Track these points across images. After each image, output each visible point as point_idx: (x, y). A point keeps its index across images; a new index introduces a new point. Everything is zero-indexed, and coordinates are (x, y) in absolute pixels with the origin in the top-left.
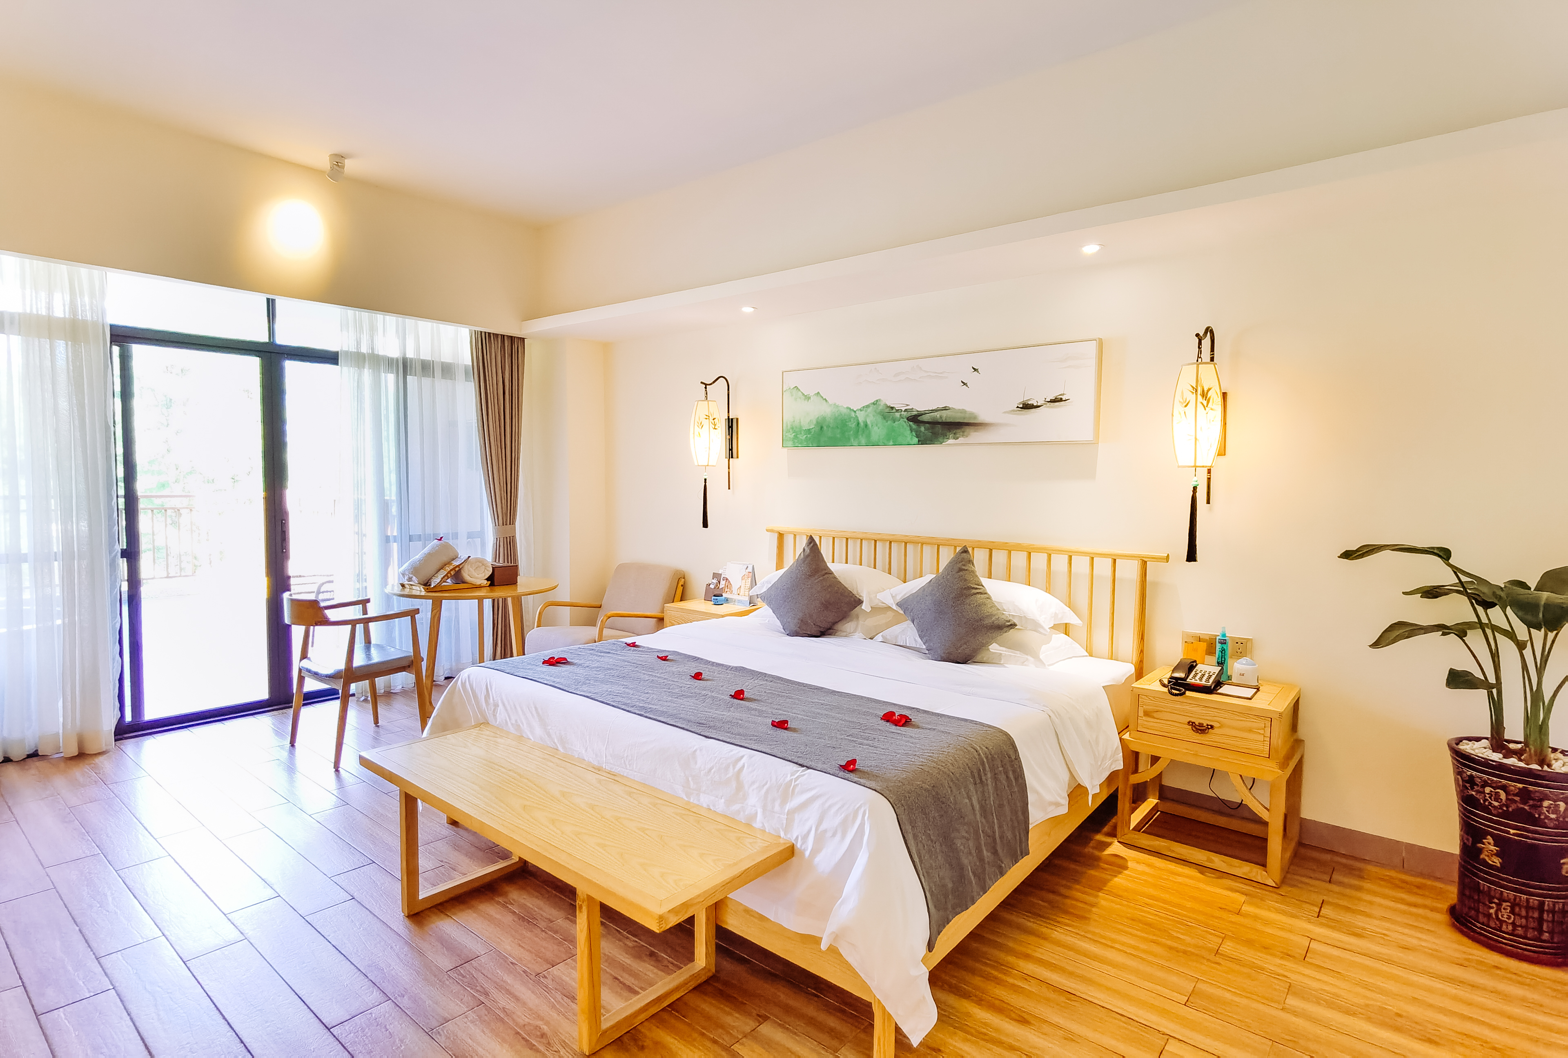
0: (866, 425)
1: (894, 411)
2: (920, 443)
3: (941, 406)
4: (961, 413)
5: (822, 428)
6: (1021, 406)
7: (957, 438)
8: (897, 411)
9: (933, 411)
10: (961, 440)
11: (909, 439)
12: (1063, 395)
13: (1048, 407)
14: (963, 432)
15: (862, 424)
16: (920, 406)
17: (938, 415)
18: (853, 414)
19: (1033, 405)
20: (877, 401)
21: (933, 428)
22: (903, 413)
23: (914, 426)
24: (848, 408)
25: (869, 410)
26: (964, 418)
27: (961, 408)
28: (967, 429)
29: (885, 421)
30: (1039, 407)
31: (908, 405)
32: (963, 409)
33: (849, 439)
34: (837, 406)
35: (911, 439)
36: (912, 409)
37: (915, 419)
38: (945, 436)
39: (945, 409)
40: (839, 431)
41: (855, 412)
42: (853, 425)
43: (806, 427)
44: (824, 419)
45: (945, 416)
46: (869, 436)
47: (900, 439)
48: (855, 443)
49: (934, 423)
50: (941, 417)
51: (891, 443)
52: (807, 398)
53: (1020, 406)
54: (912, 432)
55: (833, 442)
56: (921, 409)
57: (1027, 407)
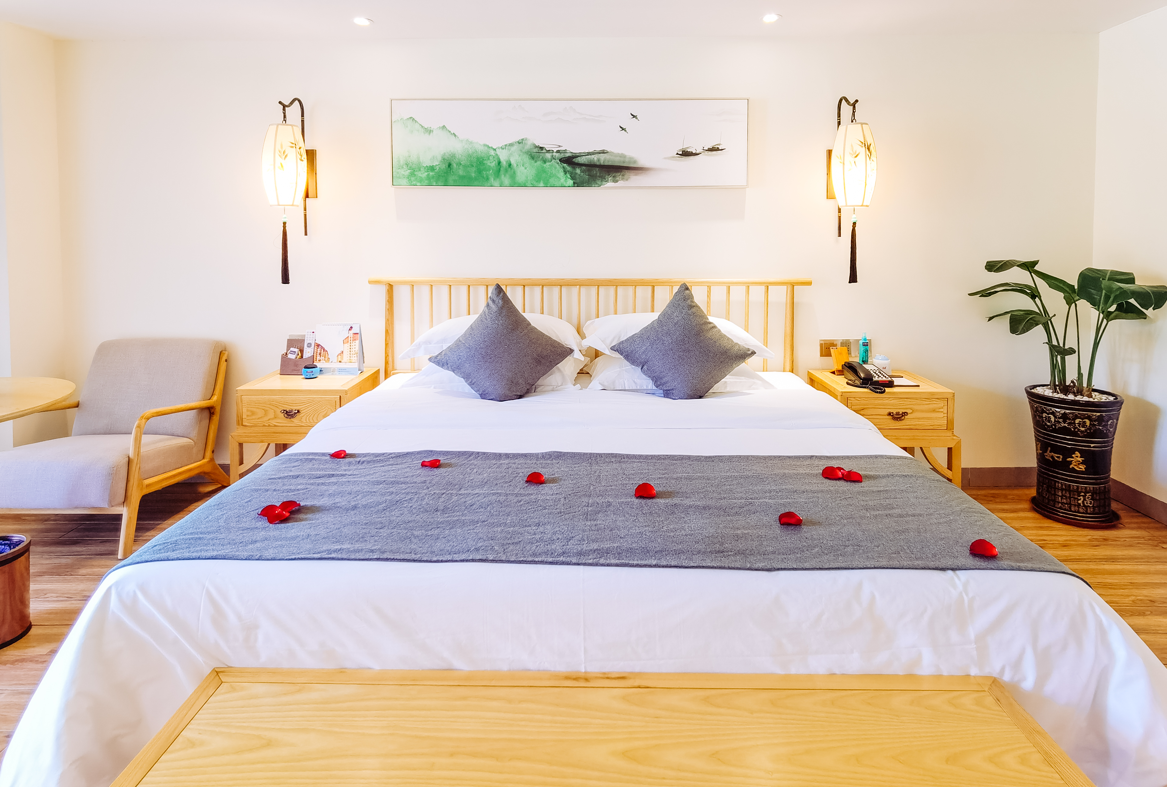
0: (510, 165)
1: (544, 151)
2: (576, 185)
3: (598, 149)
4: (620, 157)
5: (450, 165)
6: (681, 153)
7: (617, 181)
8: (548, 151)
9: (589, 154)
10: (621, 183)
11: (562, 180)
12: (720, 145)
13: (706, 155)
14: (623, 175)
15: (504, 163)
16: (573, 148)
17: (595, 159)
18: (492, 153)
19: (692, 152)
20: (523, 139)
21: (589, 170)
22: (554, 154)
23: (568, 168)
24: (485, 145)
25: (513, 149)
26: (624, 162)
27: (620, 152)
28: (627, 173)
29: (533, 162)
30: (698, 154)
31: (560, 146)
32: (622, 154)
33: (488, 179)
34: (471, 143)
35: (566, 181)
36: (566, 150)
37: (569, 161)
38: (603, 178)
39: (603, 152)
40: (474, 169)
41: (495, 150)
42: (493, 164)
43: (428, 163)
44: (453, 156)
45: (603, 159)
46: (513, 176)
47: (552, 181)
48: (496, 183)
49: (590, 166)
50: (599, 160)
51: (542, 184)
52: (429, 131)
53: (679, 153)
54: (565, 174)
55: (466, 181)
56: (576, 150)
57: (686, 154)
